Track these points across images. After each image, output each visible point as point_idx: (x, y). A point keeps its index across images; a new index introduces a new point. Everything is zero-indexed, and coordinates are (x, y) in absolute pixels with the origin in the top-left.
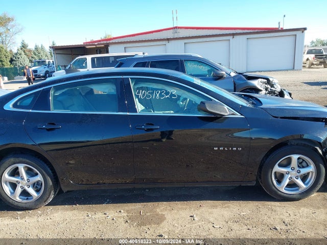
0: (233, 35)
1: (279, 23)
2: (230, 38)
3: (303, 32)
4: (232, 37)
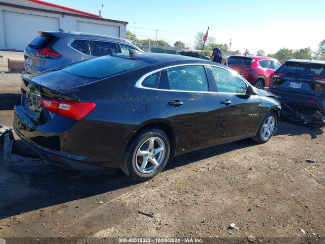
0: (63, 14)
1: (100, 12)
2: (60, 16)
3: (125, 25)
4: (61, 16)
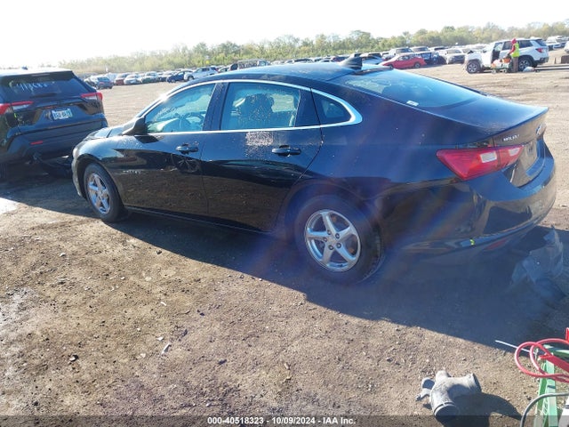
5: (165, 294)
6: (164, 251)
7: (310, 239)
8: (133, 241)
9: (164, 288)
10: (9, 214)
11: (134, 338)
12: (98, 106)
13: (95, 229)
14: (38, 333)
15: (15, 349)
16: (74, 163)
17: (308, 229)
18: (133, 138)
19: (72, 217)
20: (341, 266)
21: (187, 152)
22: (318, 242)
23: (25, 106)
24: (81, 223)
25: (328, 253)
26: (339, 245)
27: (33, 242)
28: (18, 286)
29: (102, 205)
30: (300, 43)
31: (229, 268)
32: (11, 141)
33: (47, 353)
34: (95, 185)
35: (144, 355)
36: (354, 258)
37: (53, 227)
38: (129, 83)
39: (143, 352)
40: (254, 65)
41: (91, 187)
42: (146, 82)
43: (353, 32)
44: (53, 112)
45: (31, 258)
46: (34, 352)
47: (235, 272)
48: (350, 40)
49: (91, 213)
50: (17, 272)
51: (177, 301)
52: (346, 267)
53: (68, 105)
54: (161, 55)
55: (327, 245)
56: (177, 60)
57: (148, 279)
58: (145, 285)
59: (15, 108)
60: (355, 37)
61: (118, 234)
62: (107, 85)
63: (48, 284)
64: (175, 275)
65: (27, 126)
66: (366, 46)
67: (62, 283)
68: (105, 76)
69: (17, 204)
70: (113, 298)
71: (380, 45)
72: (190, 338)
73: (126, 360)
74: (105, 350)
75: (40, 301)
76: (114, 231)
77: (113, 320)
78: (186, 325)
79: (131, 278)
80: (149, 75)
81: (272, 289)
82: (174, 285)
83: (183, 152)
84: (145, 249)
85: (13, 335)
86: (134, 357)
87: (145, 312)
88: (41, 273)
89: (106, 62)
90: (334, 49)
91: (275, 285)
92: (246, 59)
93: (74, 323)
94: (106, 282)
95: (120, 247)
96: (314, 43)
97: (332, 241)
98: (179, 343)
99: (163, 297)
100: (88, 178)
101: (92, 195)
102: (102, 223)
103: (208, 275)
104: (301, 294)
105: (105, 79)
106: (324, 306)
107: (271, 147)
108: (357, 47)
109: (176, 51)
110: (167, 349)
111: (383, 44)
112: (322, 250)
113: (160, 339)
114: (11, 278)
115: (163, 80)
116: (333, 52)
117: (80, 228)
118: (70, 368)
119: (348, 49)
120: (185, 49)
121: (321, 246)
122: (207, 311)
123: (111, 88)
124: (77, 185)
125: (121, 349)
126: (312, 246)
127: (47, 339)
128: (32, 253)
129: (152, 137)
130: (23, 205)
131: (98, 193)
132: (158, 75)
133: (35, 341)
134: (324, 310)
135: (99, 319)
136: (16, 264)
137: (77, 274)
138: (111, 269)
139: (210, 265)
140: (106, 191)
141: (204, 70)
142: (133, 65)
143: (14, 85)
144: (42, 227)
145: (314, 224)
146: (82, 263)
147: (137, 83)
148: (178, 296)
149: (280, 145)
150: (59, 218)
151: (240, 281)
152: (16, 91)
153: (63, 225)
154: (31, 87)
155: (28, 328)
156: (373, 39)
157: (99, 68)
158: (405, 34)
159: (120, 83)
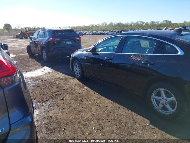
5: (96, 110)
6: (96, 93)
7: (154, 99)
8: (86, 87)
9: (95, 107)
10: (50, 73)
11: (85, 125)
12: (79, 41)
13: (75, 81)
14: (54, 117)
15: (46, 121)
16: (71, 59)
17: (153, 95)
18: (91, 53)
19: (68, 76)
20: (166, 112)
21: (109, 60)
22: (156, 101)
23: (58, 40)
24: (71, 79)
25: (161, 106)
26: (166, 104)
27: (55, 83)
28: (50, 98)
29: (77, 74)
30: (145, 24)
31: (119, 104)
32: (53, 50)
33: (56, 125)
34: (76, 67)
35: (87, 134)
36: (173, 110)
37: (62, 79)
38: (88, 35)
39: (87, 132)
40: (128, 31)
41: (75, 67)
42: (93, 34)
43: (164, 21)
44: (66, 42)
45: (54, 89)
46: (52, 123)
47: (121, 106)
48: (163, 24)
49: (74, 76)
50: (50, 93)
51: (100, 113)
52: (168, 113)
53: (70, 40)
54: (98, 26)
55: (161, 102)
56: (103, 28)
57: (90, 103)
58: (89, 105)
59: (56, 40)
60: (165, 22)
61: (82, 84)
62: (82, 35)
63: (58, 99)
64: (99, 103)
65: (58, 46)
66: (169, 26)
67: (63, 99)
68: (81, 32)
69: (52, 70)
70: (78, 108)
71: (175, 26)
72: (104, 130)
73: (81, 134)
74: (74, 128)
75: (55, 105)
76: (80, 83)
77: (77, 117)
78: (103, 124)
79: (85, 101)
80: (94, 32)
81: (136, 116)
82: (99, 107)
83: (107, 59)
84: (90, 91)
85: (46, 116)
86: (84, 133)
87: (88, 115)
88: (57, 95)
89: (82, 28)
90: (156, 26)
91: (137, 115)
92: (125, 29)
93: (65, 115)
94: (77, 102)
95: (82, 89)
96: (150, 24)
97: (163, 101)
98: (100, 132)
99: (95, 111)
100: (74, 64)
101: (75, 70)
102: (77, 80)
103: (111, 105)
104: (148, 121)
105: (81, 33)
106: (158, 128)
107: (142, 61)
108: (166, 26)
109: (103, 25)
110: (96, 133)
111: (176, 26)
112: (158, 104)
113: (93, 128)
114: (48, 95)
115: (98, 34)
116: (156, 28)
117: (70, 80)
118: (62, 132)
119: (162, 27)
120: (106, 24)
121: (158, 102)
122: (110, 120)
123: (82, 36)
124: (71, 66)
125: (79, 129)
126: (154, 102)
127: (56, 120)
128: (55, 87)
129: (97, 53)
130: (54, 70)
131: (77, 70)
132: (97, 32)
133: (52, 119)
134: (158, 130)
135: (73, 115)
136: (50, 90)
137: (67, 97)
138: (79, 97)
139: (112, 101)
140: (79, 69)
141: (111, 32)
142: (89, 29)
143: (56, 33)
144: (58, 78)
145: (156, 93)
146: (69, 93)
147: (90, 35)
148: (100, 112)
149: (146, 60)
150: (63, 76)
151: (123, 110)
152: (56, 35)
153: (65, 79)
154: (61, 34)
155: (51, 114)
156: (172, 24)
157: (80, 29)
158: (185, 22)
159: (85, 34)
